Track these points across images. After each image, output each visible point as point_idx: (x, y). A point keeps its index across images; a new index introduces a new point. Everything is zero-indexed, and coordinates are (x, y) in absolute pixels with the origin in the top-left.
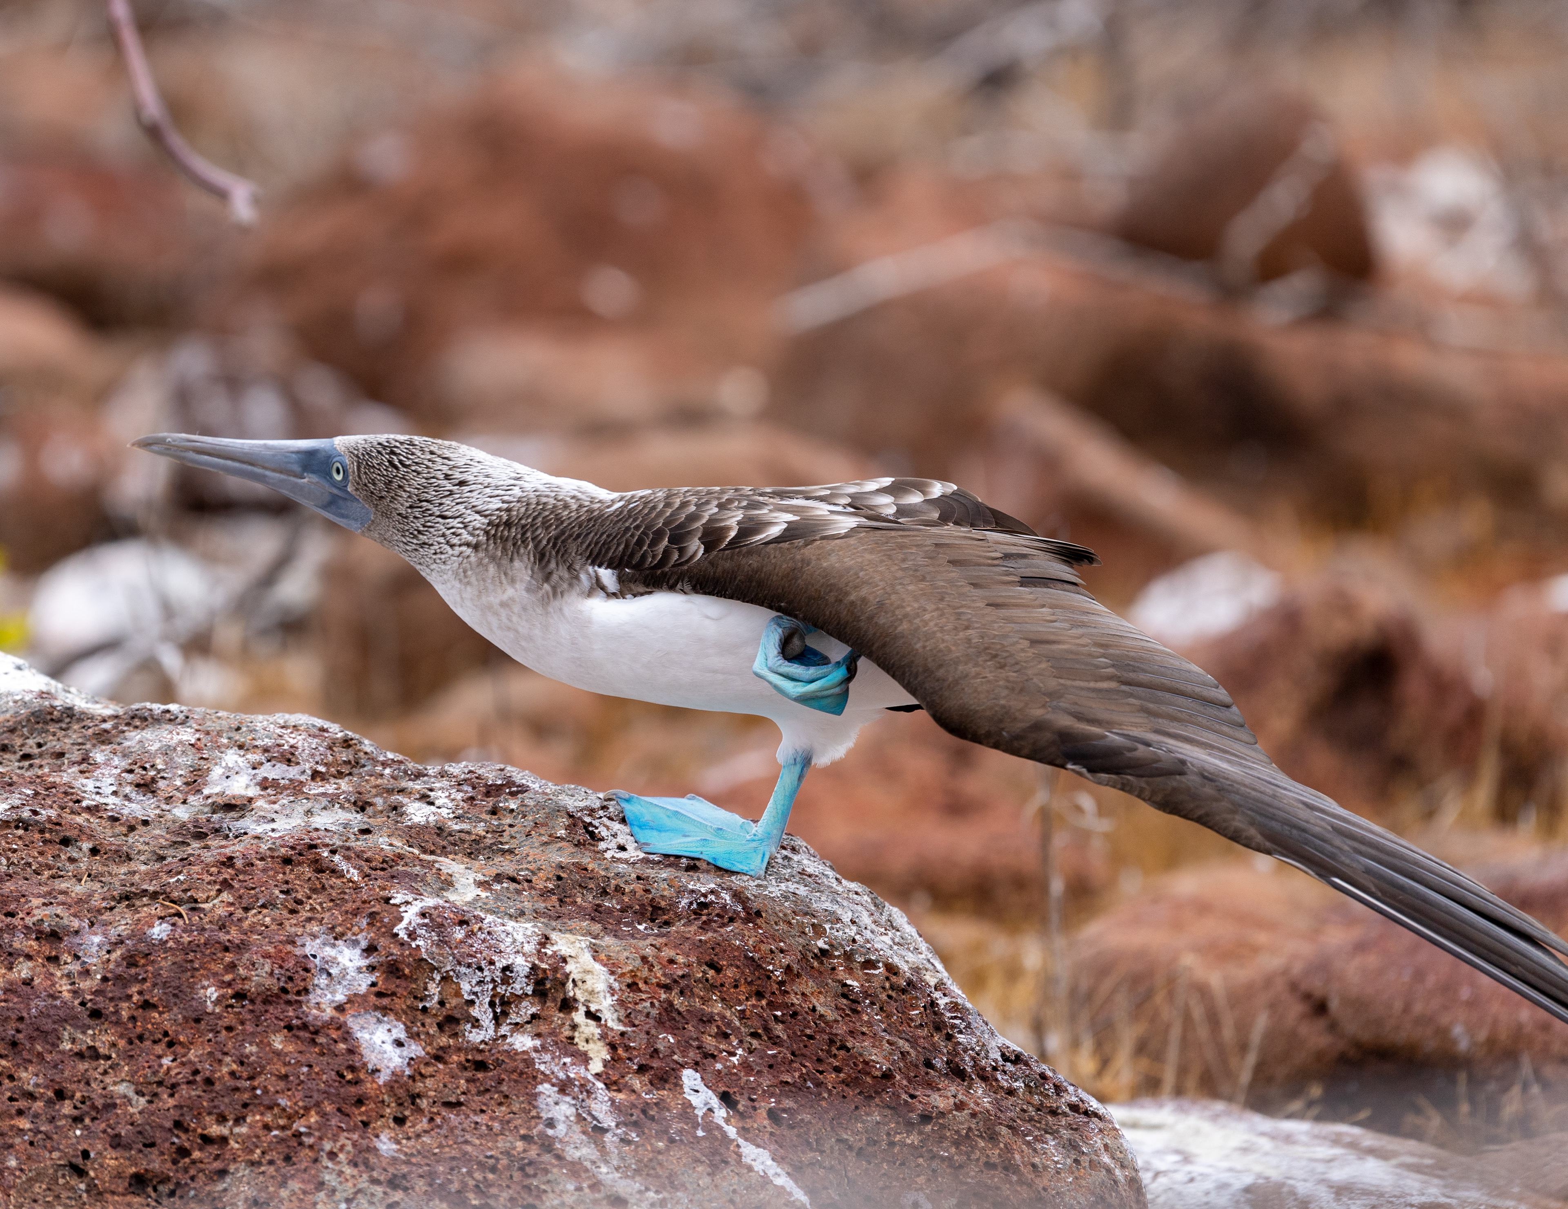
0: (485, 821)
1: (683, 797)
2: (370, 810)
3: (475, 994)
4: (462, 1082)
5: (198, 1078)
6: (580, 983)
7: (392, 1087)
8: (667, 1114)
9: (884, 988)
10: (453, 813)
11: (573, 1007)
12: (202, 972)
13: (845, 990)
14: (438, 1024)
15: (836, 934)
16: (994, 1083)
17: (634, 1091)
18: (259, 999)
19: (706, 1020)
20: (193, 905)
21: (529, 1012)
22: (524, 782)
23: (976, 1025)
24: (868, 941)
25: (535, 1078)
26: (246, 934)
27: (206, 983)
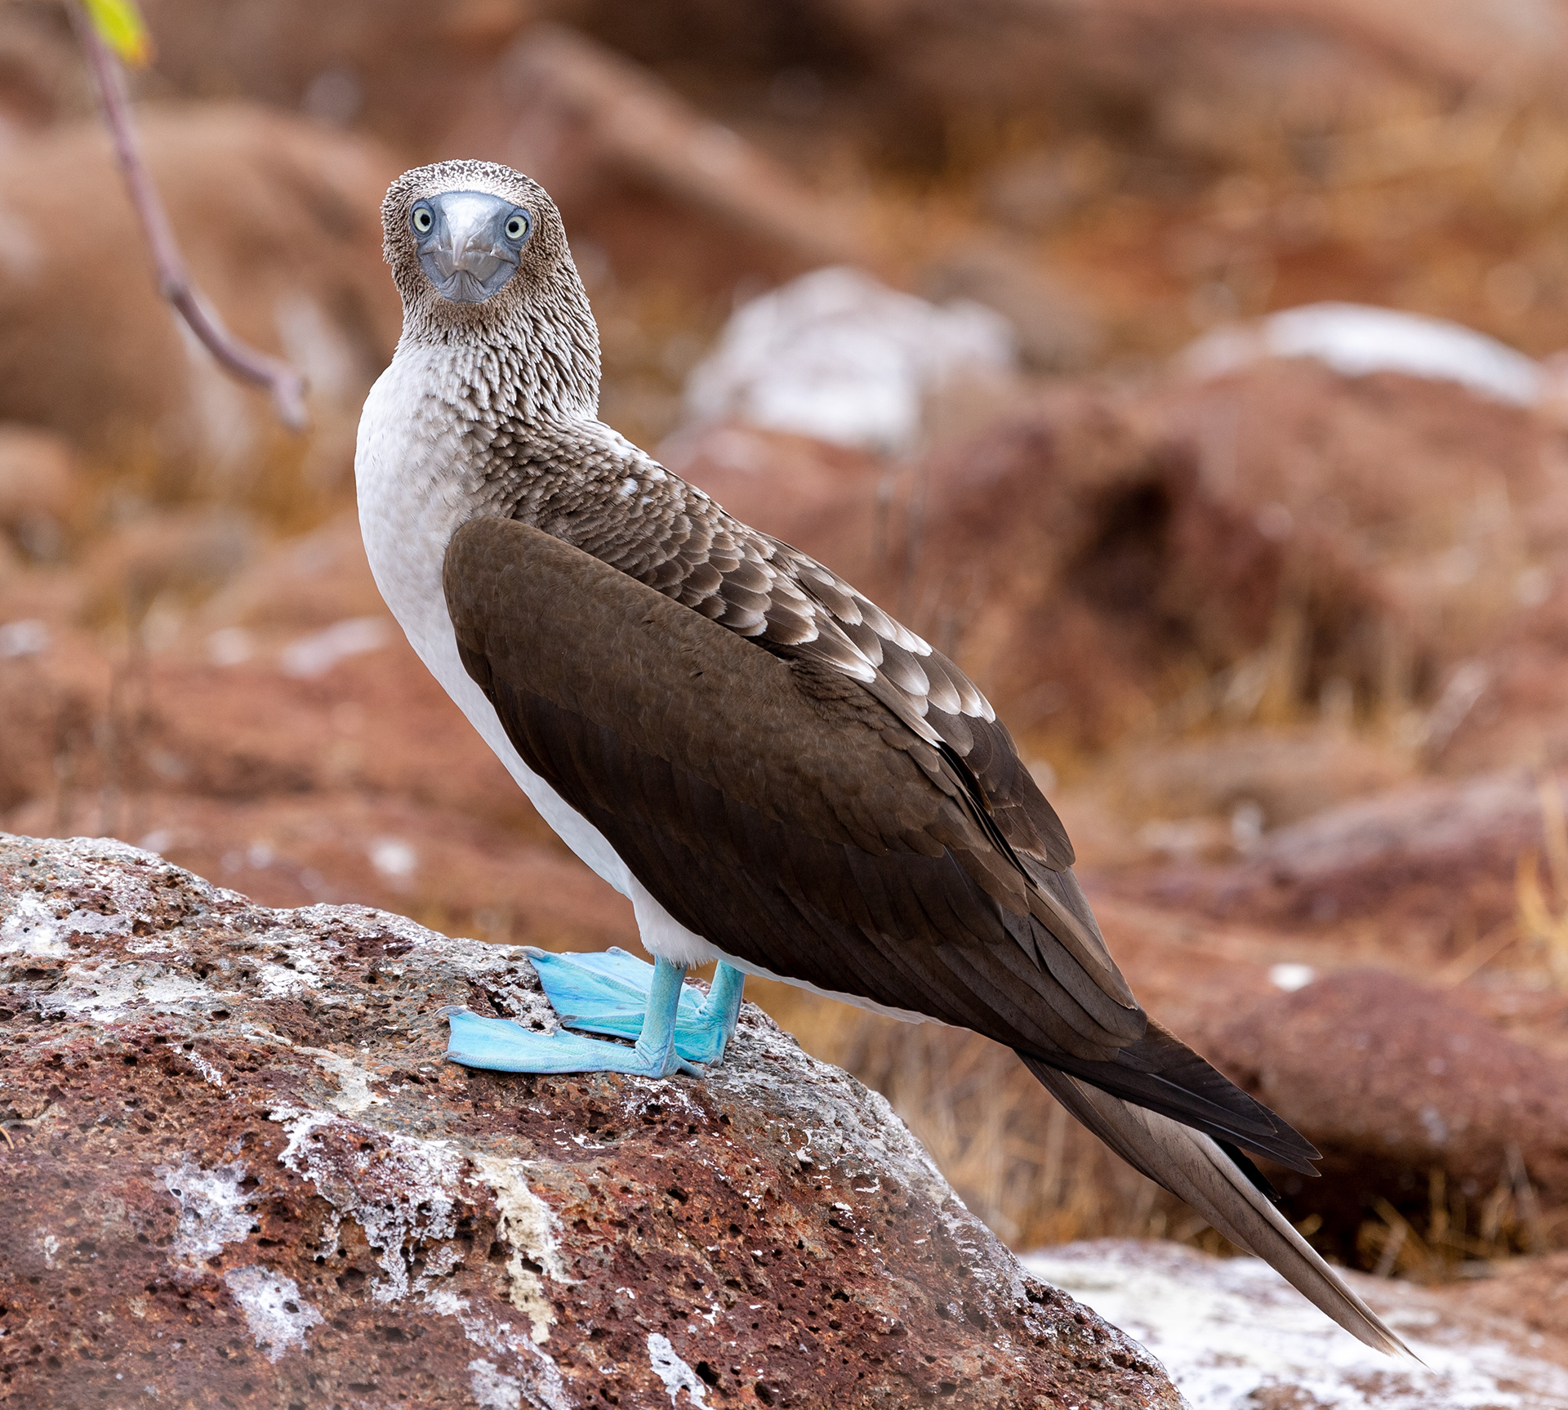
0: (364, 992)
1: (604, 951)
2: (213, 976)
3: (384, 1239)
4: (374, 1357)
5: (40, 1358)
6: (514, 1223)
7: (287, 1367)
8: (633, 1395)
9: (881, 1211)
10: (322, 980)
11: (507, 1254)
12: (36, 1214)
13: (834, 1214)
14: (338, 1280)
15: (820, 1141)
16: (1021, 1332)
17: (589, 1365)
18: (112, 1250)
19: (672, 1266)
20: (16, 1122)
21: (451, 1261)
22: (404, 934)
23: (995, 1255)
24: (858, 1149)
25: (466, 1351)
26: (88, 1162)
27: (43, 1230)
